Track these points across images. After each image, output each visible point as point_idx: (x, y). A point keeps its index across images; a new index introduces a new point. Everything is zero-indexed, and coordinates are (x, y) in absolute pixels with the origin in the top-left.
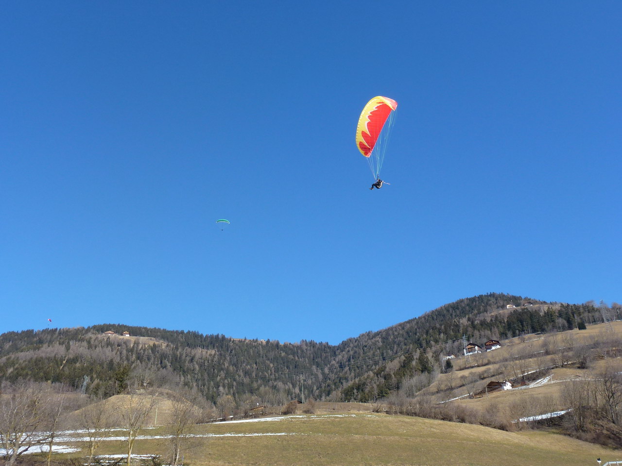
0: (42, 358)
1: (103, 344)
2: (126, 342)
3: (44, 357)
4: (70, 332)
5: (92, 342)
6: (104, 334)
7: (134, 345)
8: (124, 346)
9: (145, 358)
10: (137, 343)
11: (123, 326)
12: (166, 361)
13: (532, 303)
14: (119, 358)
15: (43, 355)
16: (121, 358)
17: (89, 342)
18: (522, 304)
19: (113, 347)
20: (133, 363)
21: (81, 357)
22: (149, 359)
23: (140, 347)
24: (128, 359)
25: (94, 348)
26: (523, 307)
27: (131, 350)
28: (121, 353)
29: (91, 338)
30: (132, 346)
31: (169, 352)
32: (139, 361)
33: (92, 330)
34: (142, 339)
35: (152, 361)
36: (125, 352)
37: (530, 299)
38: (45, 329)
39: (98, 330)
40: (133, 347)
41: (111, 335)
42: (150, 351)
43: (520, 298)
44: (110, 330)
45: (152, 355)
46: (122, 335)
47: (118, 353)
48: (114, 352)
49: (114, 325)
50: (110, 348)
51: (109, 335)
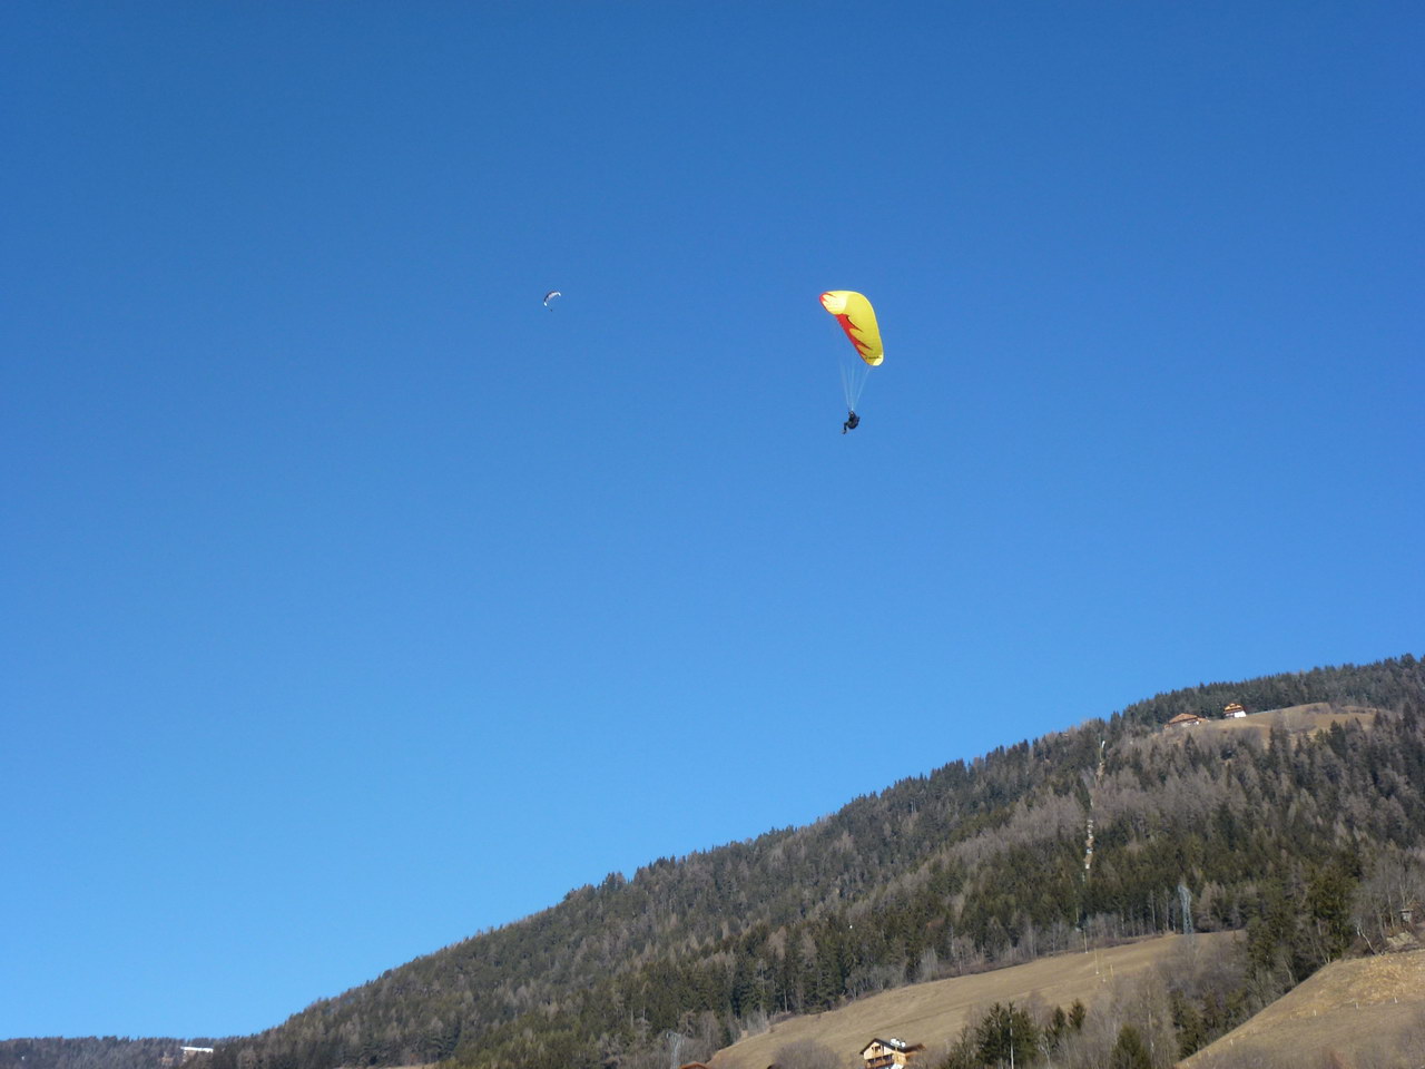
0: (1024, 846)
1: (1180, 763)
2: (1245, 740)
3: (1029, 842)
4: (1068, 743)
5: (1146, 765)
6: (1167, 729)
7: (1272, 744)
8: (1245, 755)
9: (1319, 775)
10: (1278, 735)
11: (1215, 688)
12: (1389, 771)
14: (1243, 798)
15: (1025, 836)
16: (1248, 794)
17: (1137, 767)
19: (1213, 765)
20: (1289, 800)
21: (1134, 818)
22: (1333, 777)
23: (1294, 744)
24: (1269, 793)
25: (1158, 784)
27: (1269, 763)
28: (1241, 778)
29: (1137, 753)
30: (1266, 745)
31: (1388, 739)
32: (1304, 791)
33: (1128, 724)
34: (1291, 715)
35: (1344, 781)
36: (1252, 773)
38: (992, 750)
39: (1145, 720)
40: (1272, 749)
41: (1191, 726)
42: (1329, 751)
44: (1182, 710)
45: (1339, 762)
46: (1222, 717)
47: (1234, 780)
48: (1222, 781)
49: (1188, 693)
50: (1203, 771)
51: (1185, 725)
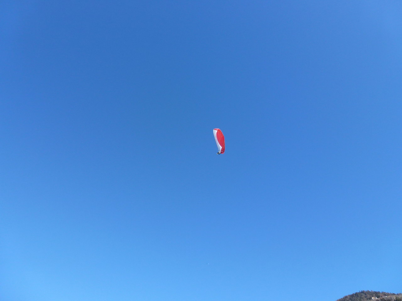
13: (386, 295)
18: (381, 296)
26: (381, 298)
37: (385, 293)
43: (379, 292)
